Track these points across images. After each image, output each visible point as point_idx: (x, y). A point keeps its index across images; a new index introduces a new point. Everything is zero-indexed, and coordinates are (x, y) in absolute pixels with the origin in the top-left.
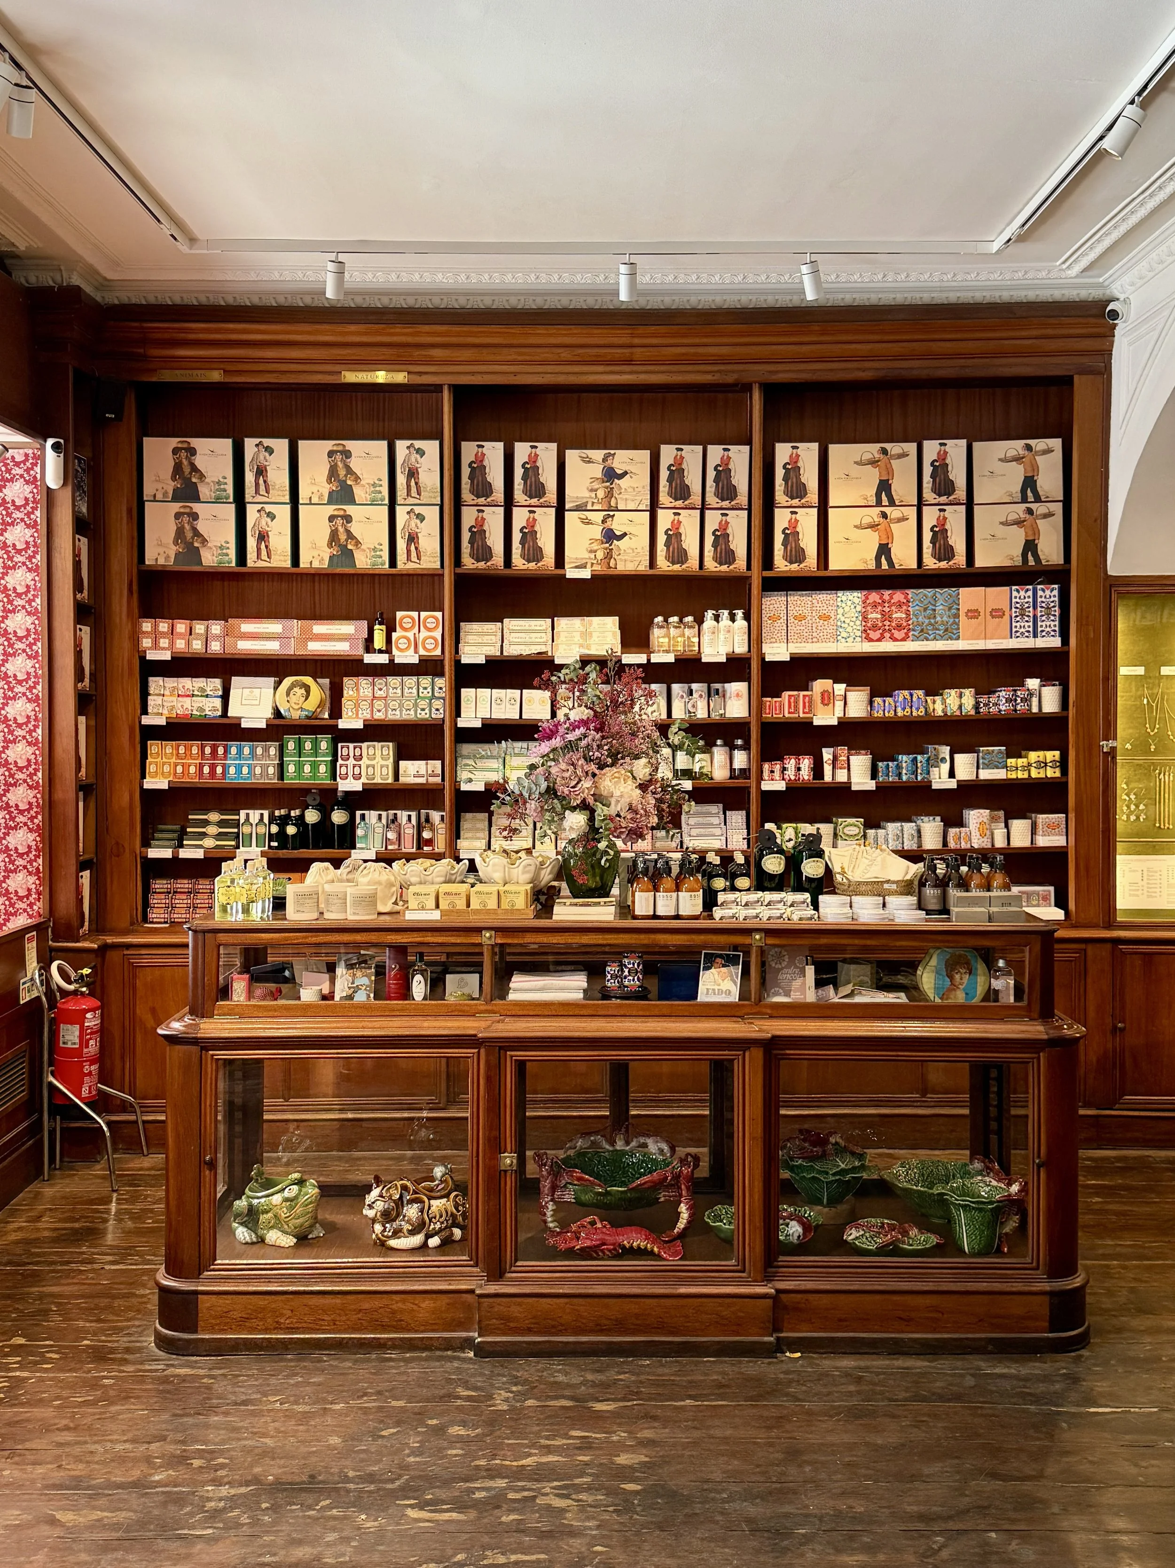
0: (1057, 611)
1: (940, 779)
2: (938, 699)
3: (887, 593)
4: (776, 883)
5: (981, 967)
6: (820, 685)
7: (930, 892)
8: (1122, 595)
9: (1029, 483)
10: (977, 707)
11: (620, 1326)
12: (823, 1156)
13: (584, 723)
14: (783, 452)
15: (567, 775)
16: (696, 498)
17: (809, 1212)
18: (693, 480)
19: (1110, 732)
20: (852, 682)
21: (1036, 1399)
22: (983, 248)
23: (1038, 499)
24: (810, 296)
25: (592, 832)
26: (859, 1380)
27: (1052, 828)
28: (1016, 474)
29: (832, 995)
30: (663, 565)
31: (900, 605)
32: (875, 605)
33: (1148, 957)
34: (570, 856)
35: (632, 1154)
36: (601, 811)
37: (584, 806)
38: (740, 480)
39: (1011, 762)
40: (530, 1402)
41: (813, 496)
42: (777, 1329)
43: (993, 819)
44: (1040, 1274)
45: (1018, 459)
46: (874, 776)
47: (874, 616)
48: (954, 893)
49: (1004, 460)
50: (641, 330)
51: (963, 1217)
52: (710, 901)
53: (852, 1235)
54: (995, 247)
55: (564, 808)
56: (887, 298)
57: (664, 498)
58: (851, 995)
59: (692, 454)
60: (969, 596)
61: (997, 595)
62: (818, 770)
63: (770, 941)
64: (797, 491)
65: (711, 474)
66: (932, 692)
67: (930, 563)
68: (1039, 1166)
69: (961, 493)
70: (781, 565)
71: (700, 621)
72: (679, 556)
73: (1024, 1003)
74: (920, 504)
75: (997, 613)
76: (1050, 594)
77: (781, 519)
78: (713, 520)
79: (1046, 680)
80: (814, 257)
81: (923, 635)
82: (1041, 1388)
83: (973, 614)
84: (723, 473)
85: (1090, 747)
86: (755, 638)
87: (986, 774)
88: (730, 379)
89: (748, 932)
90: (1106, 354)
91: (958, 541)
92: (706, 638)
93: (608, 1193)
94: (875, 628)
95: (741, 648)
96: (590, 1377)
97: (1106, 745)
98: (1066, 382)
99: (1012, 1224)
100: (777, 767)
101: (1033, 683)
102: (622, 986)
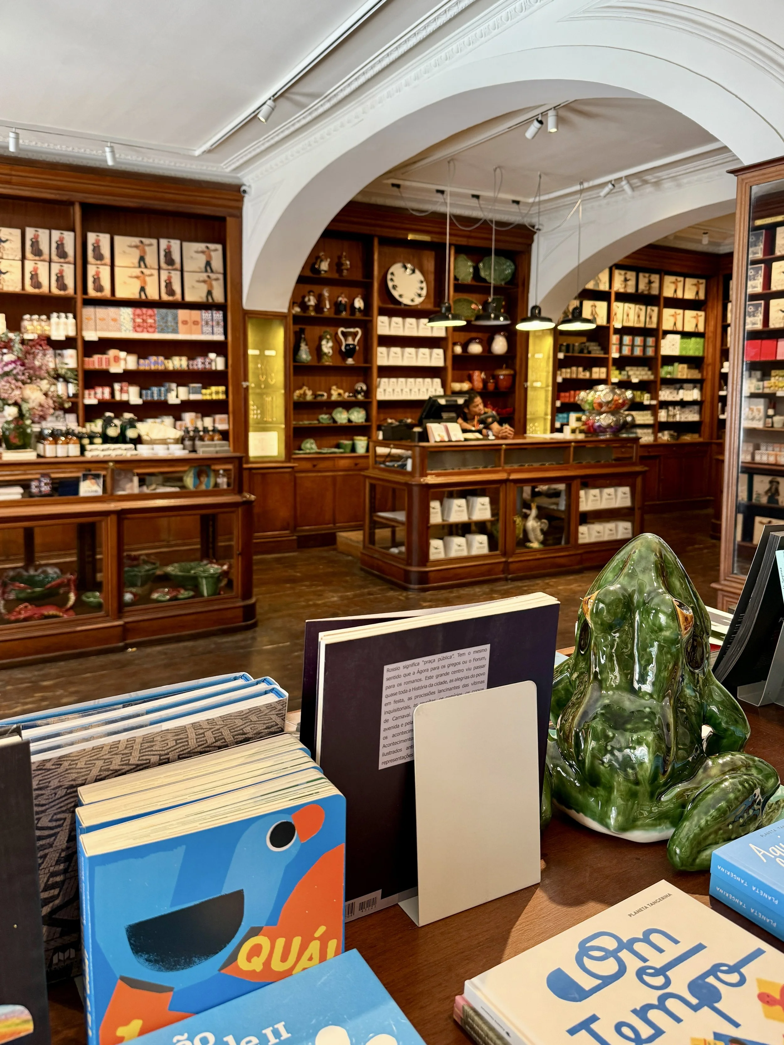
0: (222, 323)
1: (173, 399)
2: (170, 361)
3: (144, 310)
4: (115, 440)
5: (212, 474)
6: (112, 353)
7: (188, 443)
8: (249, 318)
9: (208, 264)
10: (188, 366)
11: (47, 649)
12: (137, 566)
13: (14, 362)
14: (92, 237)
15: (6, 388)
16: (46, 256)
17: (134, 590)
18: (44, 246)
19: (246, 379)
20: (129, 352)
21: (242, 648)
22: (191, 153)
23: (212, 271)
24: (110, 163)
25: (21, 415)
26: (165, 654)
27: (221, 421)
28: (202, 259)
29: (145, 490)
30: (29, 289)
31: (151, 316)
32: (139, 316)
33: (263, 474)
34: (7, 429)
35: (38, 576)
36: (25, 407)
37: (16, 404)
38: (69, 248)
39: (204, 391)
40: (9, 688)
41: (107, 259)
42: (124, 639)
43: (197, 417)
44: (239, 599)
45: (203, 252)
46: (141, 396)
47: (139, 320)
48: (198, 443)
49: (197, 252)
50: (16, 167)
51: (204, 582)
52: (83, 449)
53: (155, 596)
54: (197, 153)
55: (4, 404)
56: (142, 170)
57: (28, 254)
58: (155, 489)
59: (43, 234)
60: (182, 314)
61: (195, 314)
62: (112, 394)
63: (118, 466)
64: (99, 257)
65: (54, 245)
66: (167, 357)
67: (165, 297)
68: (239, 554)
69: (178, 265)
70: (92, 293)
71: (49, 318)
72: (37, 285)
73: (231, 488)
74: (159, 268)
75: (196, 323)
76: (218, 315)
77: (91, 271)
78: (55, 268)
79: (218, 354)
80: (112, 144)
81: (162, 331)
82: (243, 644)
83: (185, 323)
84: (60, 246)
85: (238, 386)
86: (79, 327)
87: (193, 397)
88: (64, 198)
89: (106, 462)
90: (240, 209)
91: (177, 287)
92: (54, 327)
93: (34, 592)
94: (139, 326)
95: (72, 333)
96: (36, 673)
97: (245, 384)
98: (222, 220)
99: (224, 583)
100: (92, 392)
101: (212, 356)
102: (40, 491)
